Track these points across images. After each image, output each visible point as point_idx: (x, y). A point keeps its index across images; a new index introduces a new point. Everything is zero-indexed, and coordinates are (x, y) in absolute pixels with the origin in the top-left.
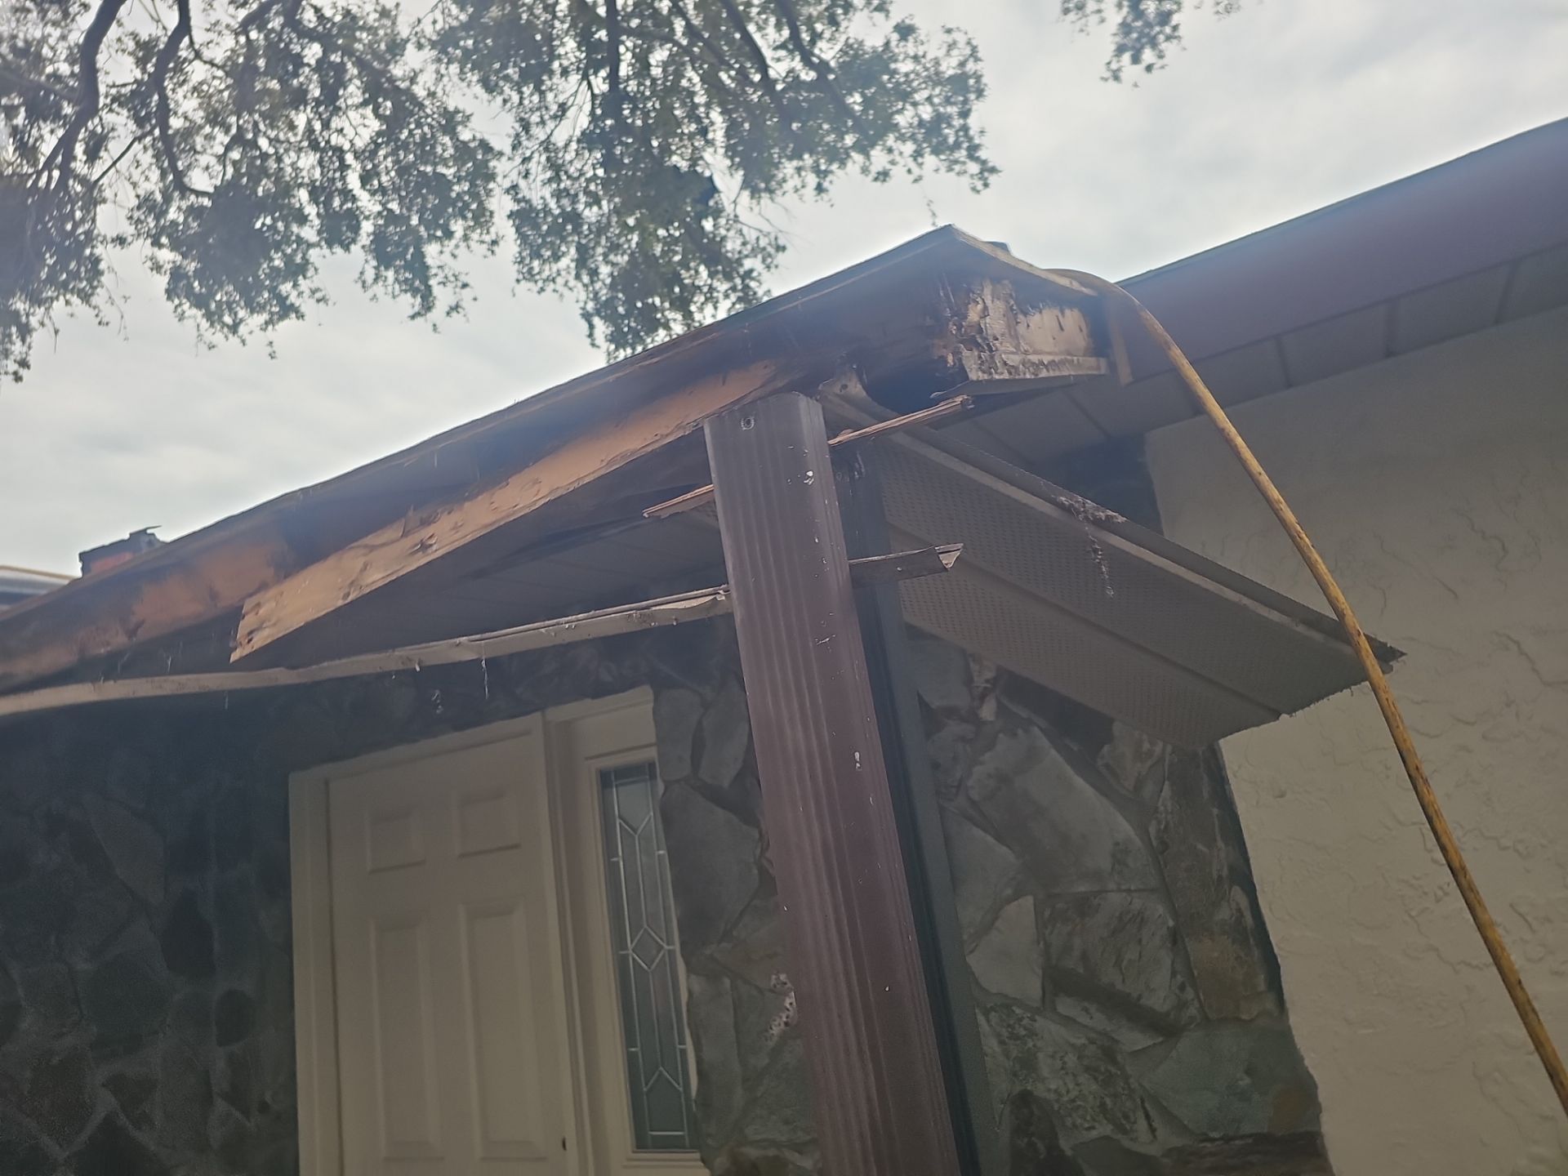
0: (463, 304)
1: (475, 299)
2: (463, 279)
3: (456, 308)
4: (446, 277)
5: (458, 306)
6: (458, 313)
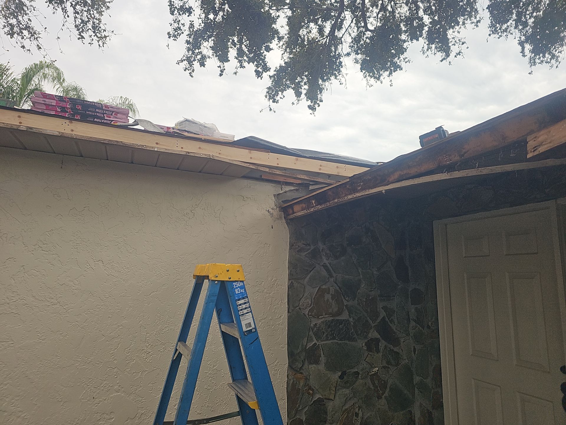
2: (463, 41)
5: (460, 52)
6: (460, 55)
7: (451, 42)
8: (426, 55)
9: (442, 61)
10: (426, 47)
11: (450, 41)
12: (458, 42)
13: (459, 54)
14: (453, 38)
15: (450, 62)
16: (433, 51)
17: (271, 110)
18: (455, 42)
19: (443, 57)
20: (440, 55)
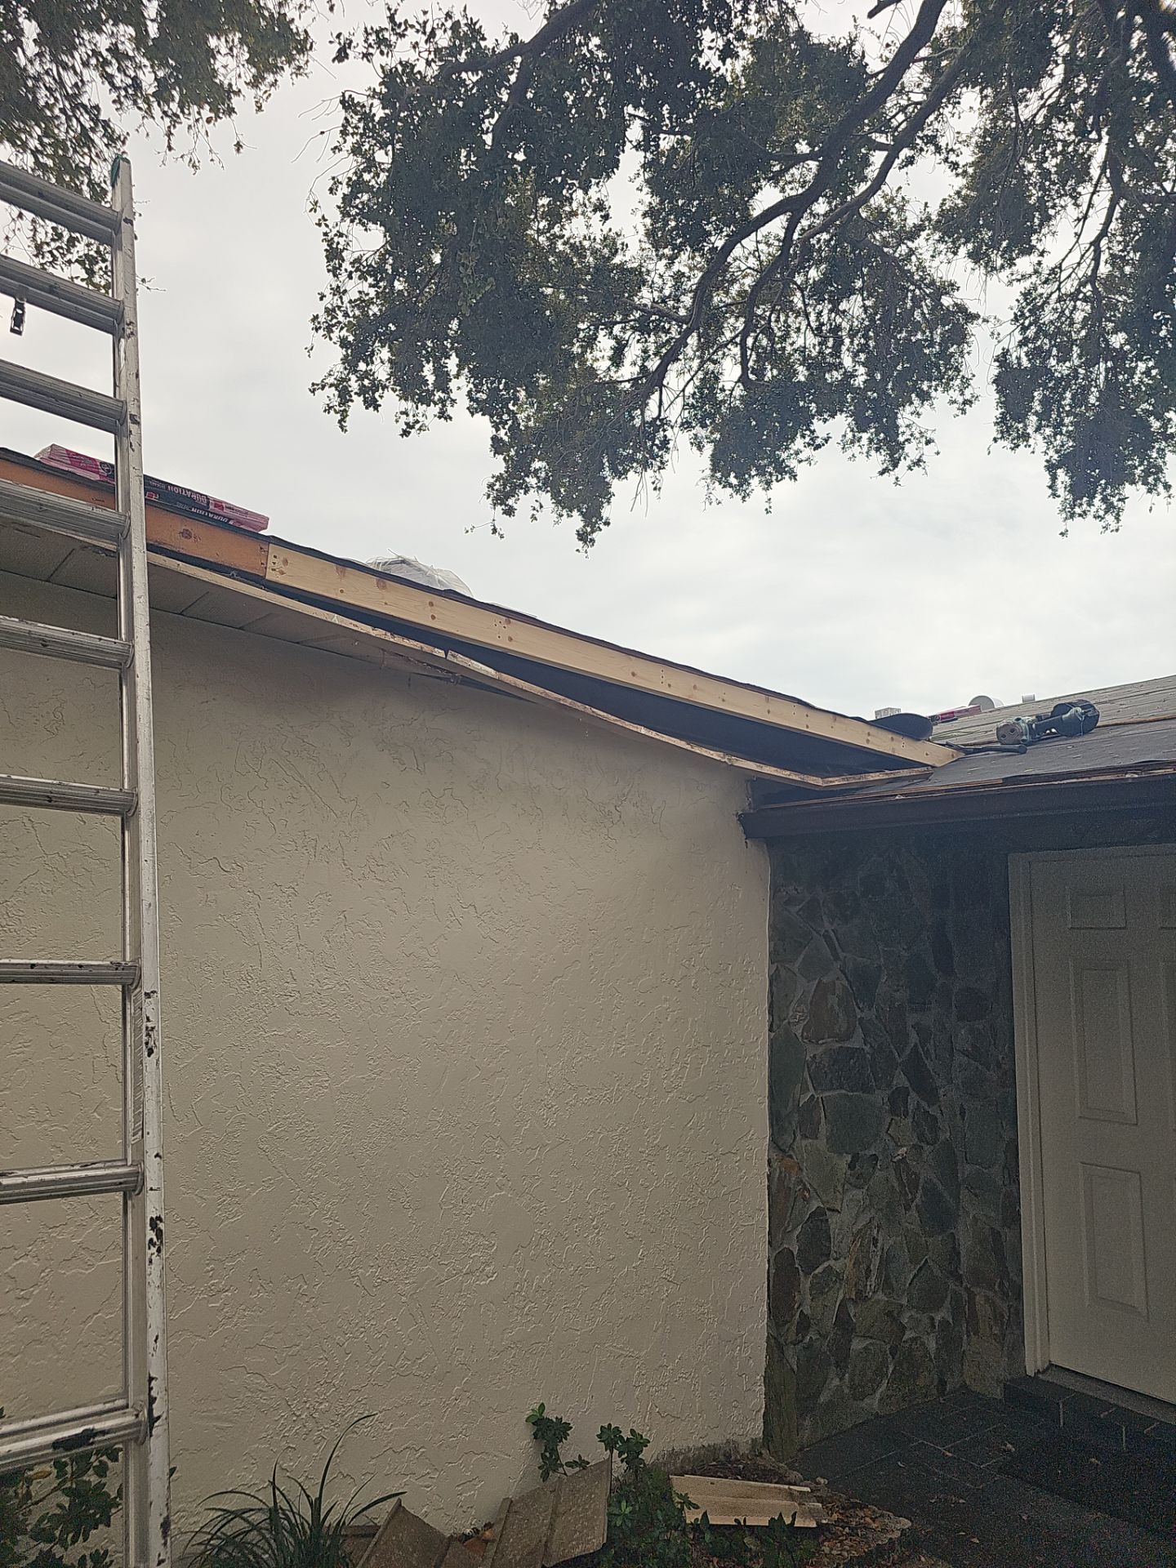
0: (924, 458)
1: (938, 453)
2: (928, 435)
5: (919, 460)
6: (919, 466)
7: (903, 433)
8: (849, 453)
9: (882, 473)
10: (850, 435)
11: (901, 430)
12: (918, 436)
13: (918, 462)
14: (907, 426)
15: (897, 478)
16: (865, 449)
17: (495, 531)
18: (912, 435)
19: (885, 465)
20: (879, 459)
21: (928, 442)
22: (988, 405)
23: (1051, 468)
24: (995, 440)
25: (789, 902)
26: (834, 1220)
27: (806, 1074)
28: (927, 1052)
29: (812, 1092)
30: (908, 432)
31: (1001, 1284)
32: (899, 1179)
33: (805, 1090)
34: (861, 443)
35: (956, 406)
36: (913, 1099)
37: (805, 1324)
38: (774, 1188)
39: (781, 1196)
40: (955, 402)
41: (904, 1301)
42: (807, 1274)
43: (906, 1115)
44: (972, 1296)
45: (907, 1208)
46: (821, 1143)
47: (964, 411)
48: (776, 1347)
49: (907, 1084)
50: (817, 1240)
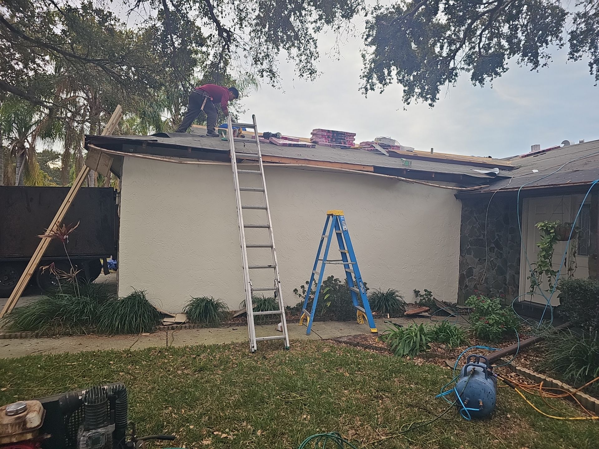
0: (547, 63)
1: (552, 61)
2: (549, 55)
3: (545, 65)
4: (543, 56)
7: (540, 56)
8: (520, 65)
9: (531, 70)
11: (539, 54)
12: (545, 56)
14: (542, 53)
15: (538, 71)
16: (526, 63)
19: (533, 67)
20: (531, 65)
21: (549, 57)
22: (567, 48)
23: (591, 65)
24: (568, 60)
25: (466, 210)
26: (474, 270)
27: (469, 243)
28: (500, 241)
29: (470, 246)
30: (542, 55)
31: (514, 285)
32: (491, 265)
33: (468, 246)
34: (525, 61)
35: (558, 46)
36: (496, 249)
37: (466, 286)
38: (460, 263)
39: (461, 264)
40: (558, 45)
41: (491, 286)
42: (468, 278)
43: (494, 252)
44: (508, 288)
45: (493, 270)
46: (472, 256)
47: (561, 48)
48: (460, 289)
49: (494, 246)
50: (470, 272)
